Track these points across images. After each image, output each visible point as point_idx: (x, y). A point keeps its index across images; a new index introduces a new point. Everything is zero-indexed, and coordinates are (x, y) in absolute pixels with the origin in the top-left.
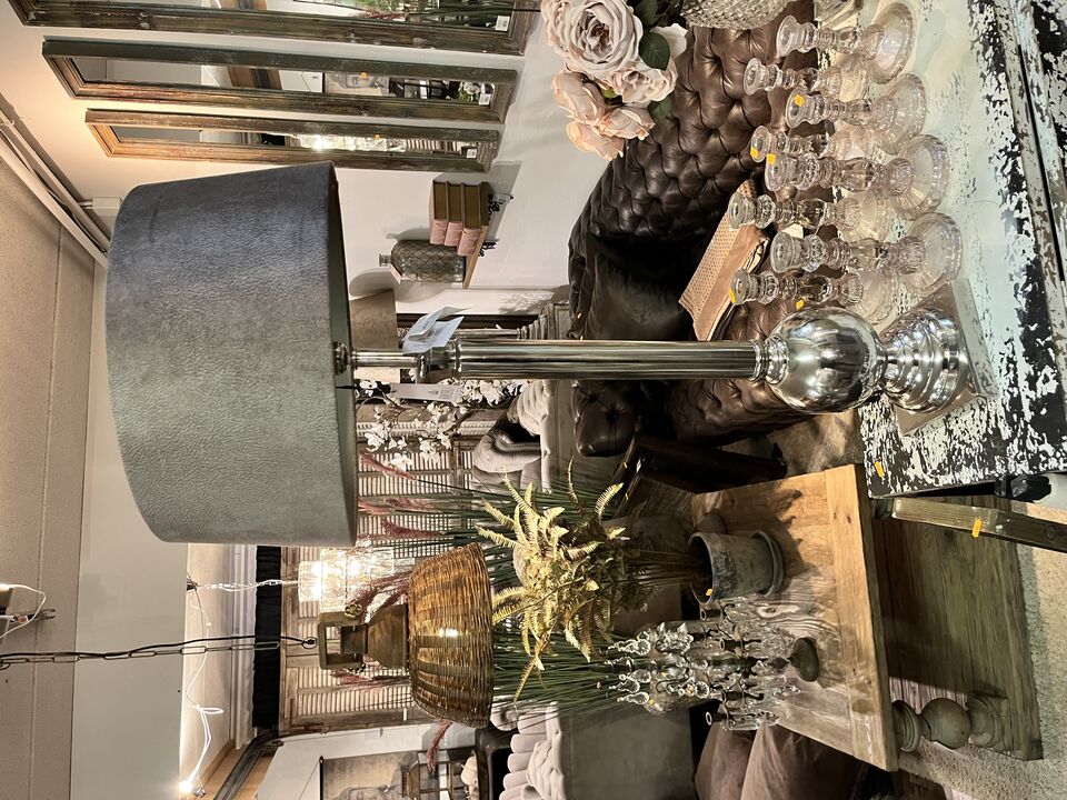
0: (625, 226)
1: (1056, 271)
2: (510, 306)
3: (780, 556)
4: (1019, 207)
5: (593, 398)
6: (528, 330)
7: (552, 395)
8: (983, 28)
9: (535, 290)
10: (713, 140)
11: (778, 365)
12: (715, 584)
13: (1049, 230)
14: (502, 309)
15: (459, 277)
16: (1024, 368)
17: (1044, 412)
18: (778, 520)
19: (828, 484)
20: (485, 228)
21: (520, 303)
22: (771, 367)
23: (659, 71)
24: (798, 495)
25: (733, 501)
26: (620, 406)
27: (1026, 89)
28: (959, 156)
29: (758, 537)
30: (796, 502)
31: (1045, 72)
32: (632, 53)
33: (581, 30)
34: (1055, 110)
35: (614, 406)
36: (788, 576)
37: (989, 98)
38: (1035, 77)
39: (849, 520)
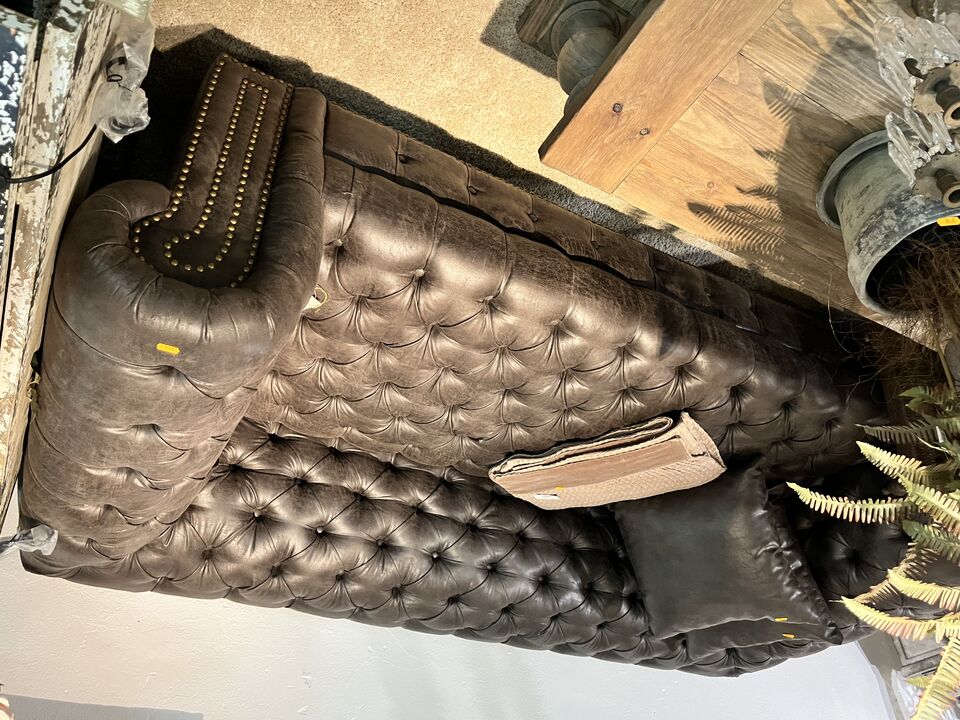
12: (923, 221)
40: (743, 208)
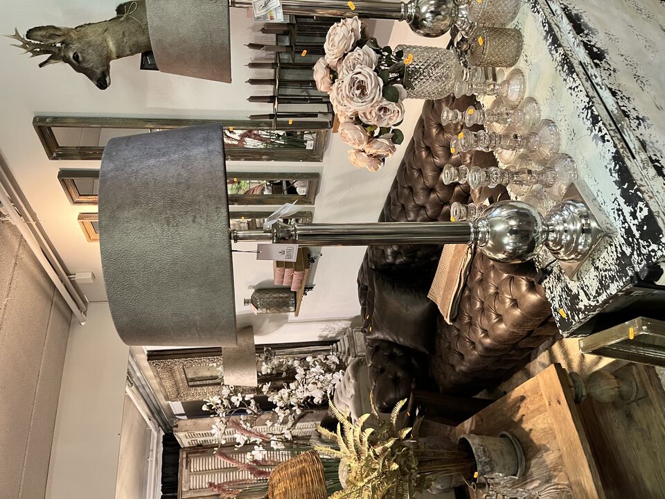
0: (390, 259)
1: (629, 155)
2: (325, 334)
3: (520, 446)
4: (600, 130)
5: (382, 371)
6: (337, 346)
7: (356, 380)
8: (559, 59)
9: (340, 320)
10: (433, 196)
11: (484, 233)
12: (479, 468)
13: (620, 137)
14: (320, 337)
15: (292, 309)
16: (627, 210)
17: (645, 228)
18: (513, 421)
19: (540, 384)
20: (307, 270)
21: (330, 331)
22: (480, 235)
23: (394, 103)
24: (523, 398)
25: (482, 420)
26: (400, 374)
27: (589, 78)
28: (563, 123)
29: (503, 436)
30: (523, 405)
31: (596, 67)
32: (378, 95)
33: (351, 87)
34: (606, 82)
35: (396, 374)
36: (528, 460)
37: (570, 88)
38: (592, 71)
39: (559, 402)
40: (518, 410)
